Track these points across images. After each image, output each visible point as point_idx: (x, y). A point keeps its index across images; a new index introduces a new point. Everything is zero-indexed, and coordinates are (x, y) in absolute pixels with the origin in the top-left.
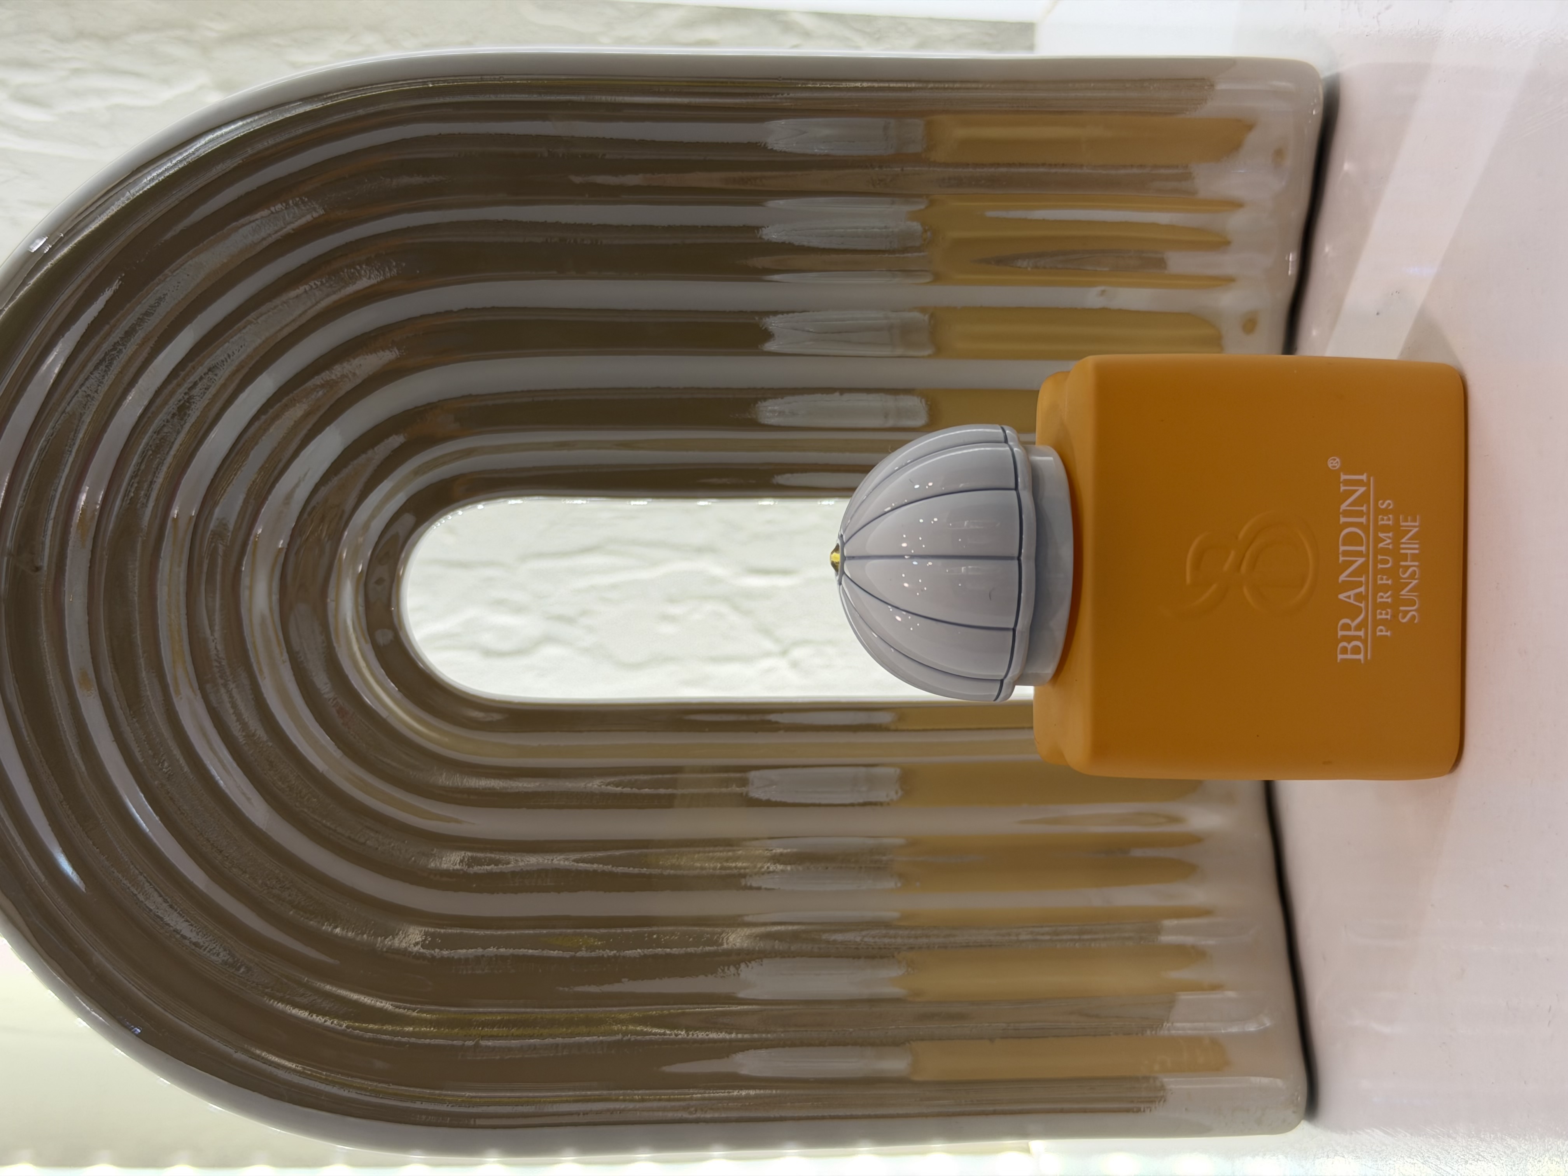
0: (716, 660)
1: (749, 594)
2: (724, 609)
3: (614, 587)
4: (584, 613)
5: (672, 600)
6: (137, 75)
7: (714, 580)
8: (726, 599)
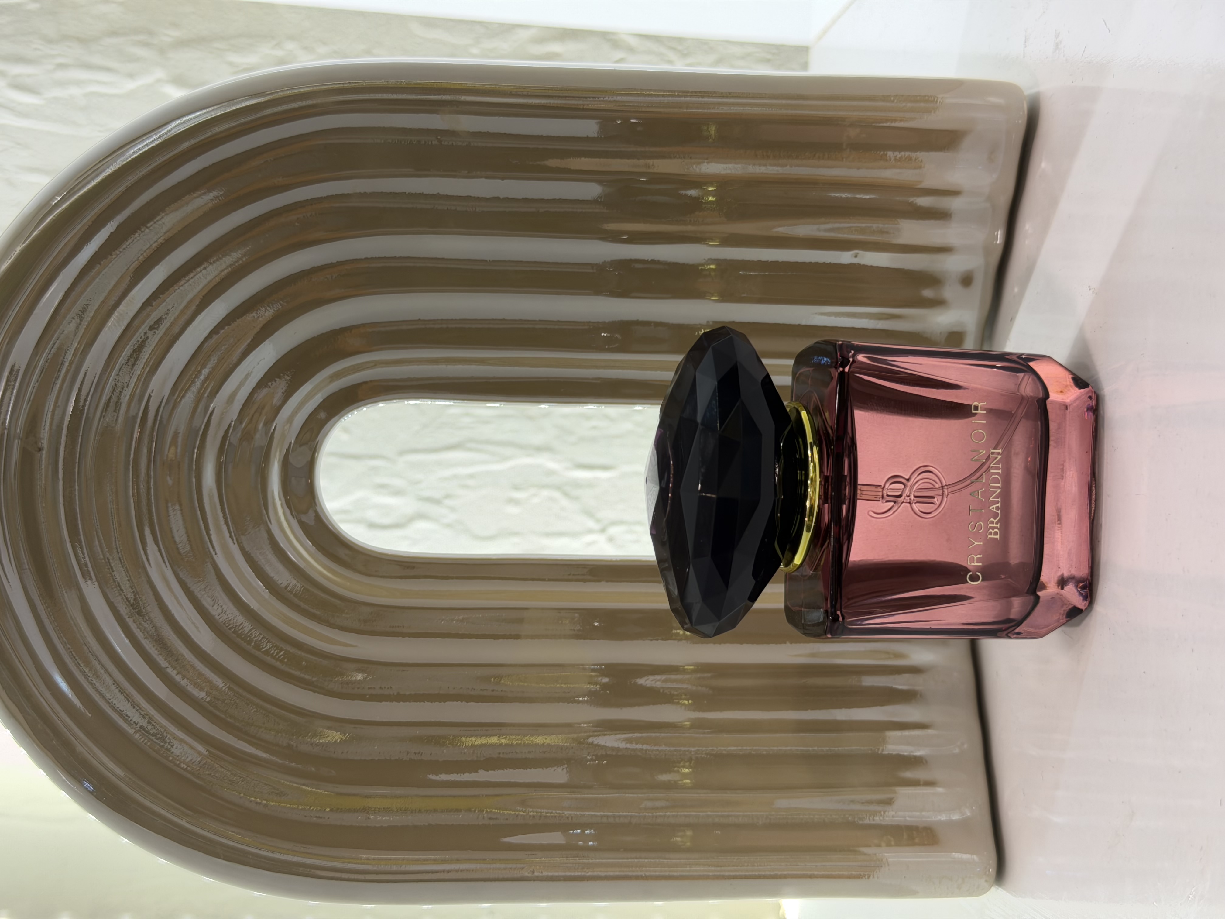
0: (548, 535)
1: (577, 484)
2: (557, 495)
3: (471, 476)
4: (448, 496)
5: (517, 488)
6: (108, 70)
7: (551, 473)
8: (558, 488)
